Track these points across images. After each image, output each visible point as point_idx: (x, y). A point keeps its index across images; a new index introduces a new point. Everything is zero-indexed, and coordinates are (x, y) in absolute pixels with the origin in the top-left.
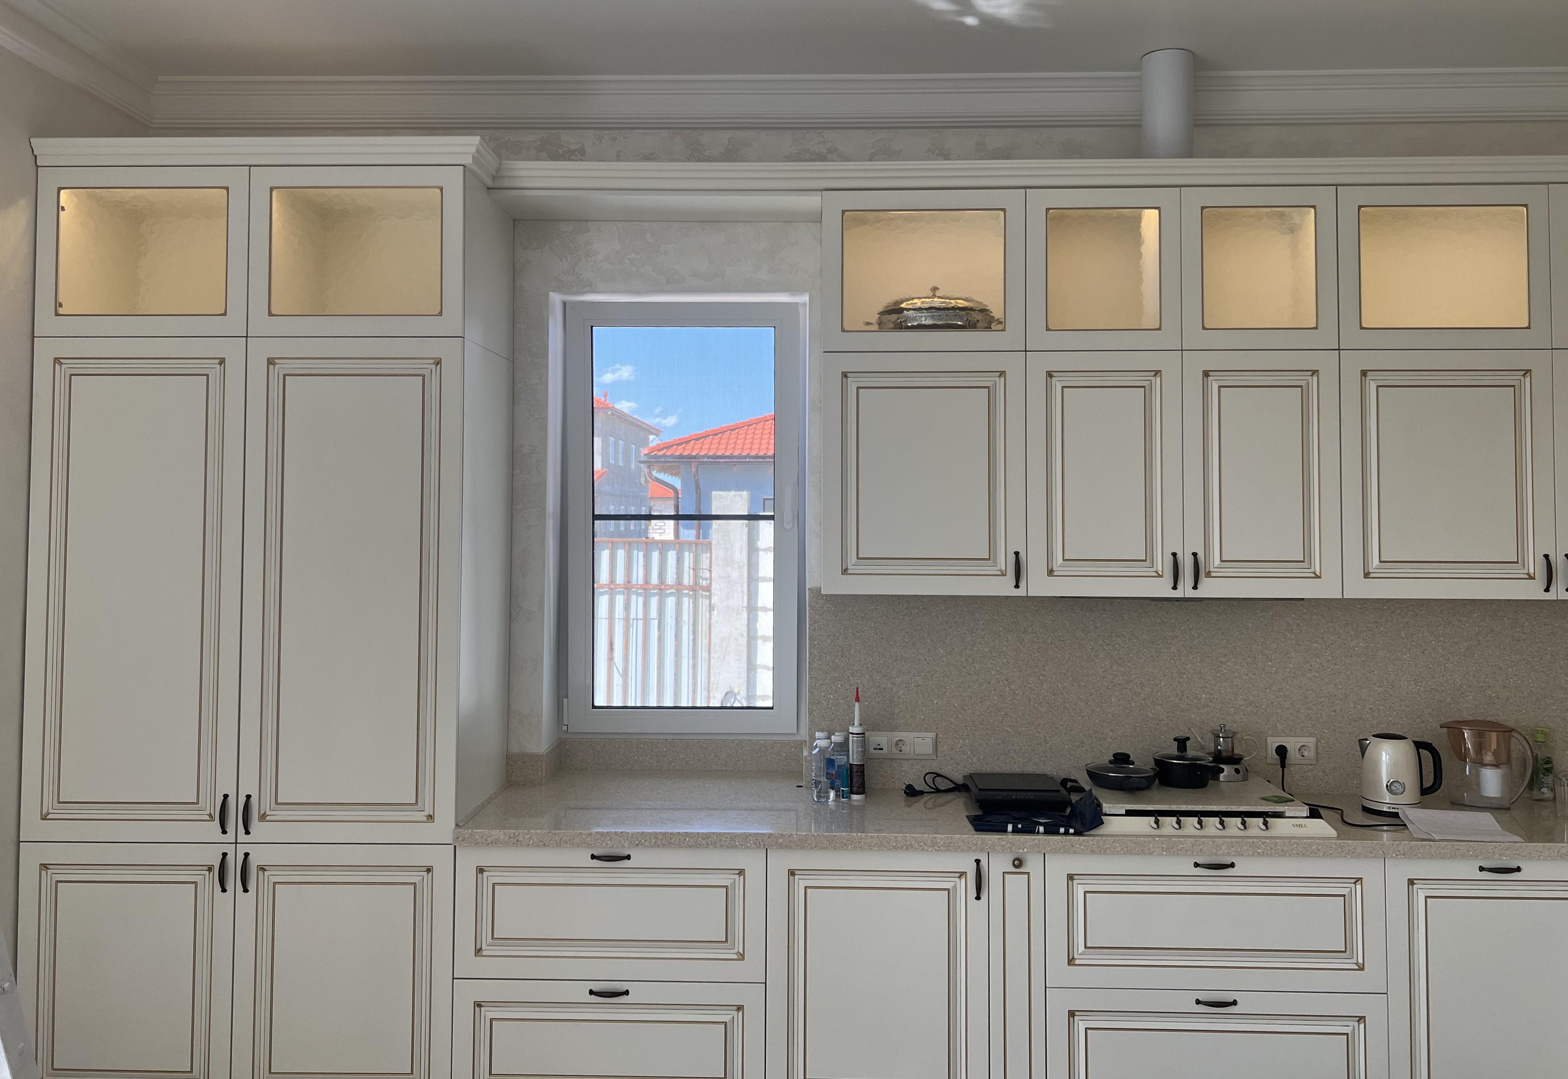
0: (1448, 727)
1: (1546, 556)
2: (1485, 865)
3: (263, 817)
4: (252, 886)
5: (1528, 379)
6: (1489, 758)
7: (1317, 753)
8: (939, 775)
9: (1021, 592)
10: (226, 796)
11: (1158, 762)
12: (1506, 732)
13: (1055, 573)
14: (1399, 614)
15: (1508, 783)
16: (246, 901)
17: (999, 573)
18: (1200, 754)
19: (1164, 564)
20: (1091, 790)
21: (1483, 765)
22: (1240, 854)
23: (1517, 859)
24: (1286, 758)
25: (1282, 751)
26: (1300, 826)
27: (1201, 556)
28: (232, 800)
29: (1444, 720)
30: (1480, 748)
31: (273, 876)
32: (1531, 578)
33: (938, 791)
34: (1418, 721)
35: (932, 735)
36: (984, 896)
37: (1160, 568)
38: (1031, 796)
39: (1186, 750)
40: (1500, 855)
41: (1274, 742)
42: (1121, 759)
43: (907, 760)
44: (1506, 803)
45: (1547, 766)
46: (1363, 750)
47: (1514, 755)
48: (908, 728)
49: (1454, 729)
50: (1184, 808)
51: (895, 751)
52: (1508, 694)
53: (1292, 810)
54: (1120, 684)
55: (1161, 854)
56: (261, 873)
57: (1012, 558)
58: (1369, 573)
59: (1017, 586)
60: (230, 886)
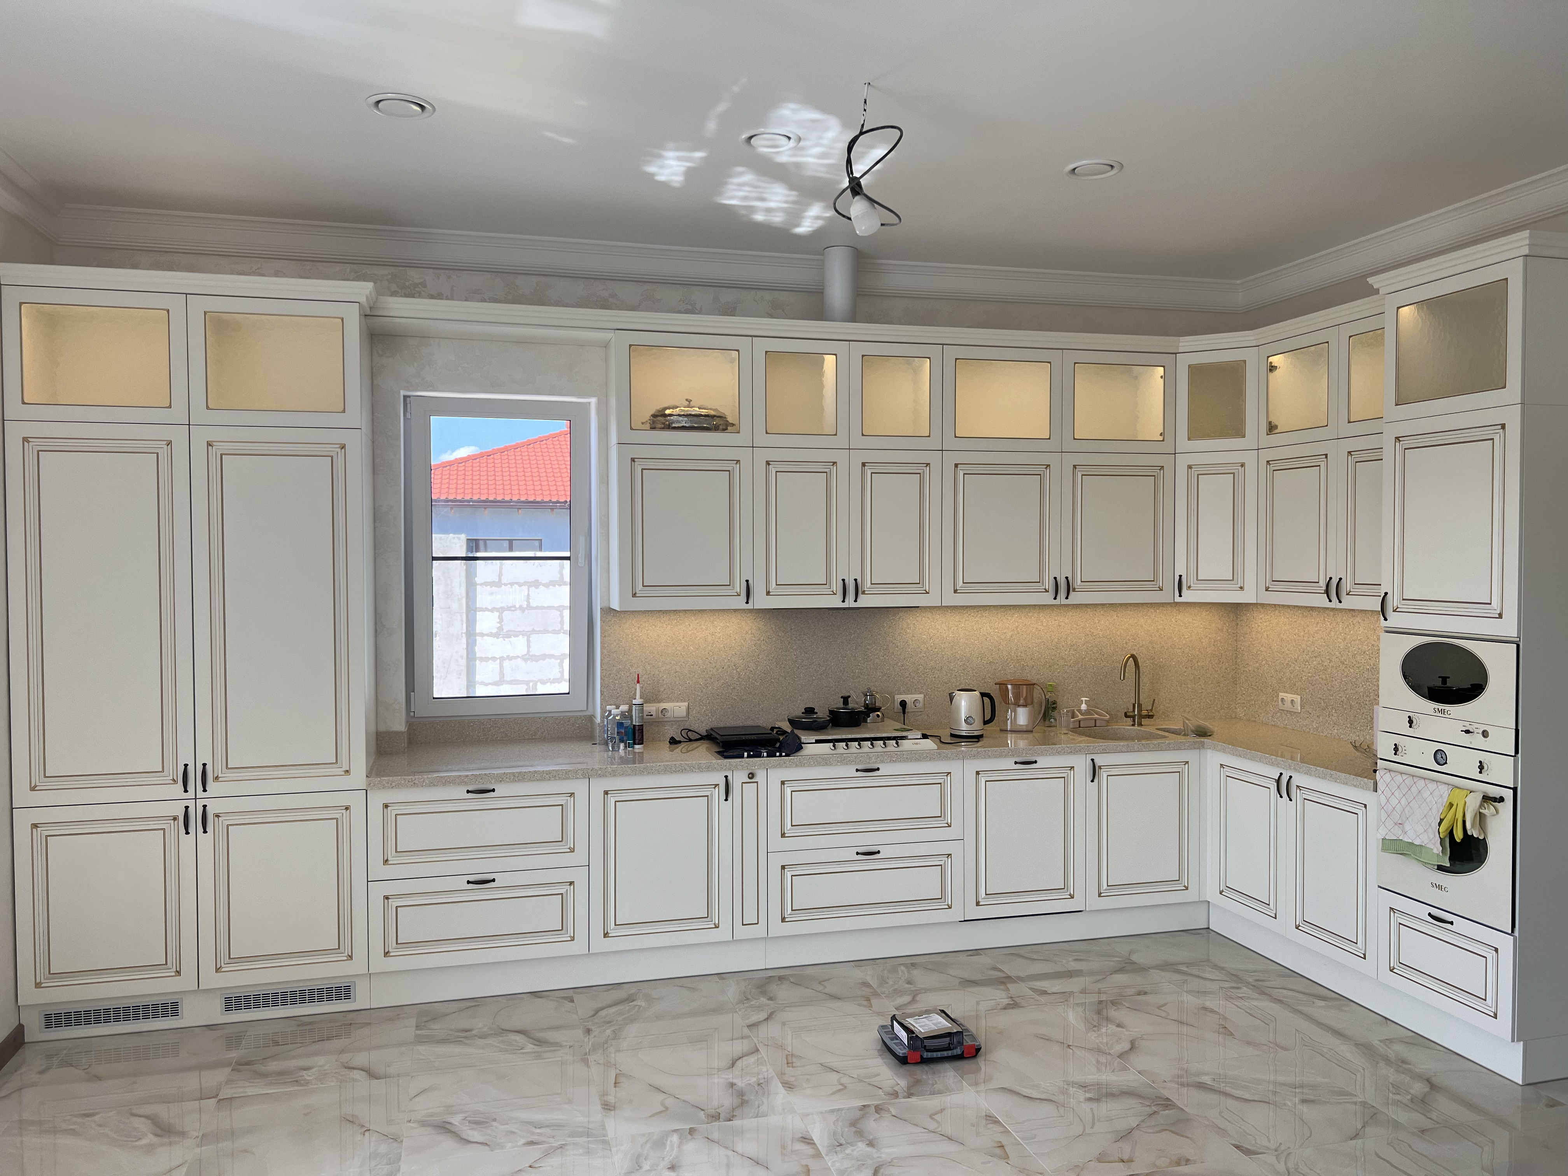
0: (1000, 684)
1: (1055, 578)
2: (1018, 760)
3: (216, 778)
4: (210, 828)
5: (1048, 470)
6: (1022, 702)
7: (924, 704)
8: (690, 730)
9: (750, 606)
10: (186, 765)
11: (831, 712)
12: (1031, 685)
13: (771, 594)
14: (973, 616)
15: (1032, 717)
16: (205, 840)
17: (736, 594)
18: (856, 706)
19: (837, 587)
20: (792, 731)
21: (1019, 706)
22: (882, 762)
23: (1035, 756)
24: (906, 708)
25: (903, 704)
26: (917, 744)
27: (859, 581)
28: (191, 769)
29: (997, 681)
30: (1017, 696)
31: (224, 821)
32: (1047, 591)
33: (690, 740)
34: (983, 681)
35: (686, 704)
36: (730, 799)
37: (835, 589)
38: (755, 737)
39: (848, 704)
40: (1026, 754)
41: (899, 698)
42: (810, 711)
43: (669, 721)
44: (1030, 728)
45: (1054, 706)
46: (951, 698)
47: (1035, 701)
48: (669, 700)
49: (1002, 685)
50: (850, 736)
51: (660, 715)
52: (1033, 663)
53: (912, 735)
54: (806, 666)
55: (837, 765)
56: (216, 819)
57: (744, 584)
58: (957, 590)
59: (747, 602)
60: (192, 829)
